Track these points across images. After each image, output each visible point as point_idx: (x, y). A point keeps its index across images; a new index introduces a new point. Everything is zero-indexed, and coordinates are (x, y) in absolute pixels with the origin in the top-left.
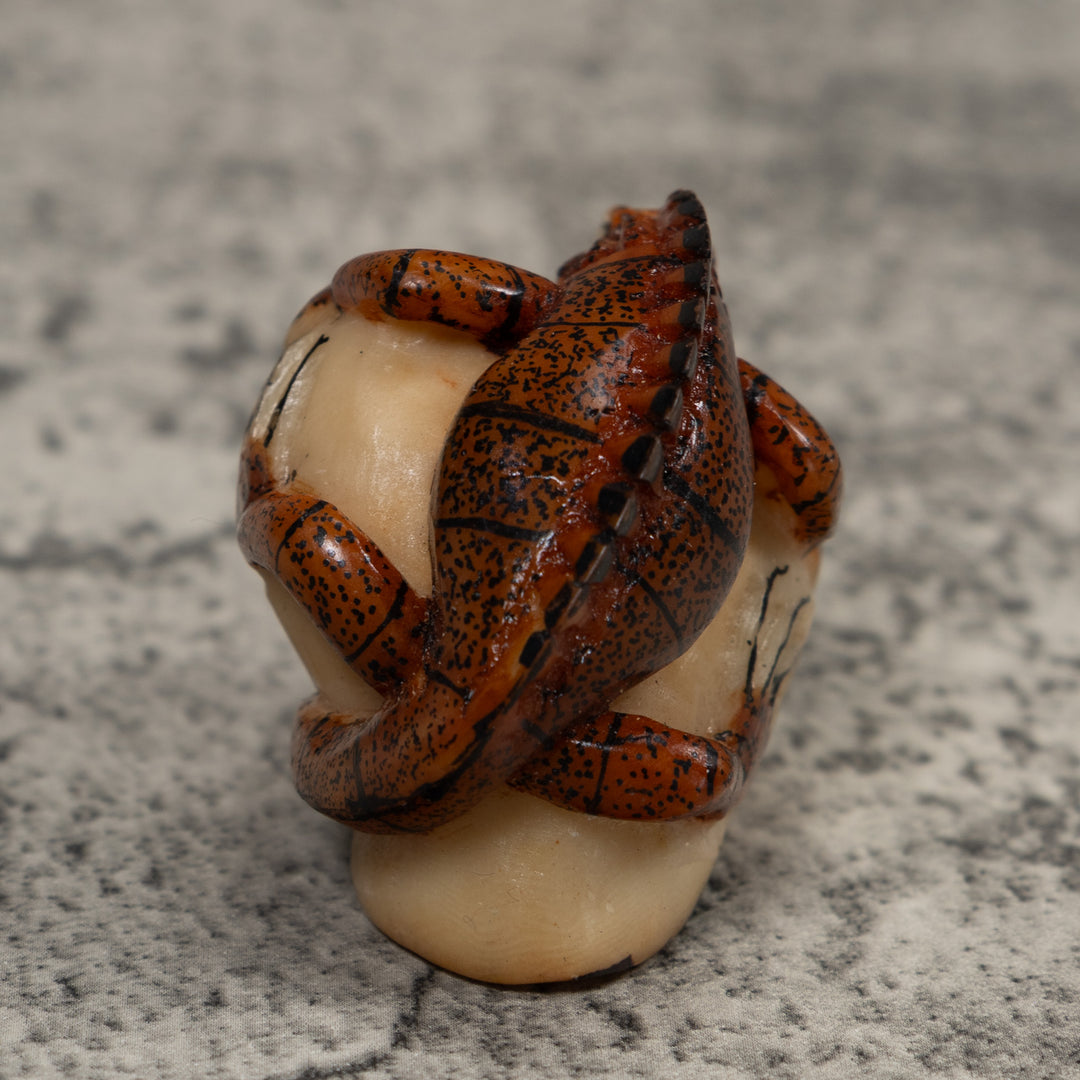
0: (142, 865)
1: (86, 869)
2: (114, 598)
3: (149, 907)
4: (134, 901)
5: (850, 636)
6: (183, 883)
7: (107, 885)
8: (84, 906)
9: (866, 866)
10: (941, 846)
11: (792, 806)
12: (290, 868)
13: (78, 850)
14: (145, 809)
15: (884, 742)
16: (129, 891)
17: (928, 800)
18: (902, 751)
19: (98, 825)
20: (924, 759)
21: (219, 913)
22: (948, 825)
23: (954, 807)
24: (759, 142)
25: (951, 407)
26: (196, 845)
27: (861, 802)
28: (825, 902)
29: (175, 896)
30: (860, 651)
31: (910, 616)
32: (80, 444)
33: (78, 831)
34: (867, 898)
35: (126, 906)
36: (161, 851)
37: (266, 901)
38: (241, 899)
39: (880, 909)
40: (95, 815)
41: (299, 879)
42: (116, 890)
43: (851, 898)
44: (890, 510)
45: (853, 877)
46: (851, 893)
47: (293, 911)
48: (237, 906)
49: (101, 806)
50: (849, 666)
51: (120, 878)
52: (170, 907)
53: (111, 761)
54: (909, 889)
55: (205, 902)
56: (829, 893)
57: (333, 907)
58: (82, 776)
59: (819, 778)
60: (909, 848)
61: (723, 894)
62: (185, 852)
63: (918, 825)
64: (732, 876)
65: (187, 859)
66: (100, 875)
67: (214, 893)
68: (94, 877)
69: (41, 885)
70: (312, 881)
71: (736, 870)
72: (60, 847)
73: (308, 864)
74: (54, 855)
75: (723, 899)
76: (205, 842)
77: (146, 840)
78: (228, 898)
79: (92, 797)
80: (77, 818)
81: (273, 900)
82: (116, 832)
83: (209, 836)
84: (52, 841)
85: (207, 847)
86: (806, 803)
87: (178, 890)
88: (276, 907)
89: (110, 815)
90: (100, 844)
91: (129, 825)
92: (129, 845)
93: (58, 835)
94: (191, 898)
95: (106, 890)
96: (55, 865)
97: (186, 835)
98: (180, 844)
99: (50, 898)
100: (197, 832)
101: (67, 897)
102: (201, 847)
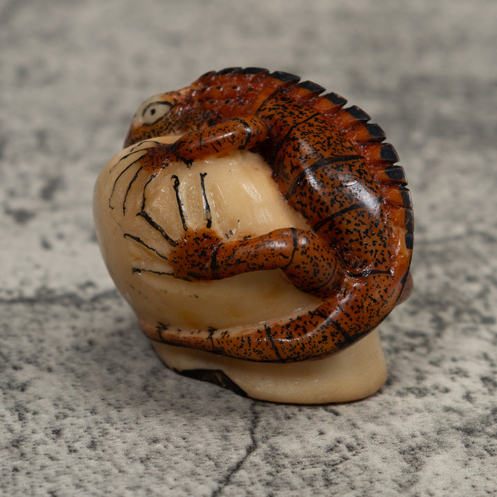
0: (87, 439)
1: (62, 441)
2: (75, 317)
3: (90, 459)
4: (84, 456)
5: (413, 335)
6: (106, 447)
7: (71, 449)
8: (61, 458)
9: (420, 440)
10: (454, 430)
11: (386, 413)
12: (155, 441)
13: (57, 433)
14: (89, 414)
15: (428, 383)
16: (81, 451)
17: (448, 409)
18: (437, 388)
19: (67, 421)
20: (447, 391)
21: (123, 462)
22: (457, 421)
23: (460, 413)
25: (459, 229)
26: (112, 430)
27: (417, 410)
28: (401, 456)
29: (102, 454)
30: (417, 341)
31: (440, 325)
32: (58, 245)
33: (57, 424)
34: (420, 455)
35: (80, 458)
36: (96, 433)
37: (144, 456)
38: (133, 455)
39: (426, 459)
40: (66, 416)
41: (159, 446)
42: (75, 451)
43: (413, 455)
44: (430, 276)
45: (414, 445)
46: (413, 452)
47: (156, 460)
48: (131, 458)
49: (69, 412)
50: (412, 348)
51: (77, 445)
52: (100, 458)
53: (73, 392)
54: (440, 450)
55: (116, 456)
56: (402, 452)
57: (175, 458)
58: (59, 399)
59: (398, 399)
60: (439, 432)
61: (354, 452)
62: (107, 433)
63: (444, 421)
64: (358, 444)
65: (108, 437)
66: (68, 444)
67: (120, 452)
68: (65, 445)
69: (41, 449)
70: (165, 447)
71: (360, 442)
72: (49, 431)
73: (163, 439)
74: (47, 435)
75: (354, 455)
76: (116, 429)
77: (89, 428)
78: (127, 455)
79: (64, 408)
80: (57, 417)
81: (147, 455)
82: (75, 424)
83: (118, 426)
84: (46, 428)
85: (117, 431)
86: (393, 411)
87: (103, 451)
88: (149, 459)
89: (72, 417)
90: (67, 430)
91: (82, 421)
92: (81, 430)
93: (48, 426)
94: (110, 454)
95: (71, 451)
96: (47, 439)
97: (107, 426)
98: (104, 429)
99: (45, 454)
100: (112, 424)
101: (53, 454)
102: (114, 431)
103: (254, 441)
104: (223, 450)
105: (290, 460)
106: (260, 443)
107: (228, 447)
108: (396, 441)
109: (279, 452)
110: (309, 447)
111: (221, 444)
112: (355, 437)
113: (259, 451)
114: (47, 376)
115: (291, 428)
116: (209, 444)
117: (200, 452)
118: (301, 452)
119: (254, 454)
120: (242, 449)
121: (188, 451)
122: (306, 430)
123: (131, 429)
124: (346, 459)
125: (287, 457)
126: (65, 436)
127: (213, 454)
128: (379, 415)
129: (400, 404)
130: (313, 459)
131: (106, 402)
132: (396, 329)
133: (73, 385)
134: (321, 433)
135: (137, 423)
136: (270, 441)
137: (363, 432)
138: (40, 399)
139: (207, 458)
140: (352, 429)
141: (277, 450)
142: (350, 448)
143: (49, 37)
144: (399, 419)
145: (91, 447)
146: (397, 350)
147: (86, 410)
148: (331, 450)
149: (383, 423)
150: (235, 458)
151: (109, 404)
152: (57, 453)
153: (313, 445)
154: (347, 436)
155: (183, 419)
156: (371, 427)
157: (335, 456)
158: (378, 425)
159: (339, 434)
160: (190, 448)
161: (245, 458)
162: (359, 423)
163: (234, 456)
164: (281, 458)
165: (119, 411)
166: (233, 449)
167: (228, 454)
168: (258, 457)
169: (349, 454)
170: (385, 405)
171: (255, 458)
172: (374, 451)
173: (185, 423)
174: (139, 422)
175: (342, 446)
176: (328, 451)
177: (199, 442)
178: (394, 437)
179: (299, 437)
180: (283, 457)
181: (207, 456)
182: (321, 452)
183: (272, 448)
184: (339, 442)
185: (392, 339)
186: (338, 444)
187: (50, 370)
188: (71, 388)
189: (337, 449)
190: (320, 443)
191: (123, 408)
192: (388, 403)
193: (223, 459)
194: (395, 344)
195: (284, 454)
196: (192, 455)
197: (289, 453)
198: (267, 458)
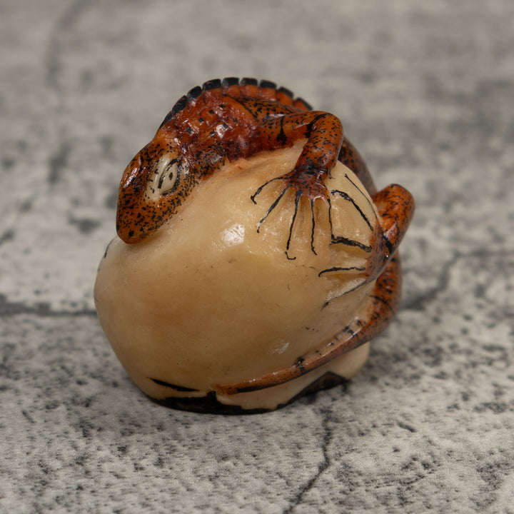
0: (154, 457)
1: (128, 458)
3: (157, 477)
4: (150, 474)
6: (174, 465)
7: (137, 466)
8: (127, 476)
9: (498, 457)
11: (463, 429)
12: (225, 458)
13: (123, 449)
14: (156, 430)
15: (506, 399)
16: (148, 469)
19: (133, 438)
21: (191, 480)
24: (447, 113)
26: (179, 447)
27: (495, 427)
28: (479, 474)
29: (169, 471)
30: (495, 355)
33: (123, 441)
34: (498, 472)
35: (146, 476)
36: (163, 450)
37: (213, 474)
38: (201, 473)
39: (505, 477)
40: (132, 433)
41: (228, 463)
42: (142, 469)
43: (491, 472)
44: (509, 288)
45: (492, 463)
46: (491, 470)
47: (226, 478)
48: (199, 476)
49: (135, 428)
50: (490, 362)
51: (143, 463)
52: (167, 476)
53: (139, 407)
55: (183, 474)
56: (480, 470)
57: (245, 476)
58: (125, 415)
59: (476, 415)
61: (430, 470)
62: (174, 450)
64: (434, 462)
65: (175, 454)
66: (134, 461)
67: (188, 470)
68: (131, 462)
69: (106, 466)
70: (234, 464)
71: (436, 459)
72: (115, 448)
73: (233, 456)
74: (112, 452)
75: (430, 473)
76: (184, 446)
77: (156, 445)
78: (195, 472)
79: (130, 424)
80: (123, 434)
81: (216, 473)
82: (142, 441)
83: (186, 443)
84: (111, 445)
85: (185, 448)
86: (470, 427)
87: (171, 469)
88: (218, 477)
89: (139, 433)
90: (134, 446)
91: (148, 438)
92: (148, 447)
93: (114, 442)
94: (177, 472)
95: (137, 469)
96: (112, 456)
97: (175, 443)
98: (172, 446)
99: (110, 472)
100: (180, 441)
101: (118, 472)
102: (182, 448)
103: (327, 459)
104: (295, 467)
105: (364, 478)
106: (333, 461)
107: (300, 464)
108: (474, 458)
109: (352, 470)
110: (384, 465)
111: (293, 461)
112: (431, 454)
113: (332, 468)
114: (113, 391)
115: (365, 445)
116: (280, 462)
117: (270, 470)
118: (375, 470)
119: (327, 471)
120: (314, 466)
121: (259, 468)
122: (380, 447)
123: (199, 445)
124: (422, 477)
125: (360, 474)
126: (131, 453)
127: (285, 471)
128: (456, 432)
129: (477, 420)
130: (387, 477)
131: (173, 418)
132: (473, 342)
133: (139, 401)
134: (396, 450)
135: (206, 440)
136: (345, 458)
137: (439, 449)
138: (105, 414)
139: (277, 476)
140: (428, 445)
141: (350, 467)
142: (426, 466)
143: (114, 41)
144: (477, 435)
145: (158, 465)
146: (474, 365)
147: (152, 426)
148: (406, 467)
149: (460, 440)
150: (306, 475)
151: (177, 420)
152: (123, 471)
153: (387, 463)
154: (423, 454)
155: (254, 436)
156: (447, 444)
157: (410, 474)
158: (455, 441)
159: (414, 452)
160: (260, 465)
161: (317, 476)
162: (436, 439)
163: (306, 474)
164: (355, 476)
165: (186, 427)
166: (304, 467)
167: (299, 472)
168: (331, 475)
169: (424, 472)
170: (462, 421)
171: (328, 476)
172: (451, 469)
173: (255, 439)
174: (207, 438)
175: (418, 464)
176: (403, 468)
177: (270, 460)
178: (471, 454)
179: (373, 454)
180: (356, 474)
181: (278, 473)
182: (396, 470)
183: (345, 466)
184: (414, 459)
185: (469, 352)
186: (413, 462)
187: (115, 385)
188: (137, 403)
189: (412, 466)
190: (394, 460)
191: (191, 424)
192: (465, 419)
193: (295, 477)
194: (473, 358)
195: (357, 472)
196: (262, 473)
197: (363, 471)
198: (340, 475)
